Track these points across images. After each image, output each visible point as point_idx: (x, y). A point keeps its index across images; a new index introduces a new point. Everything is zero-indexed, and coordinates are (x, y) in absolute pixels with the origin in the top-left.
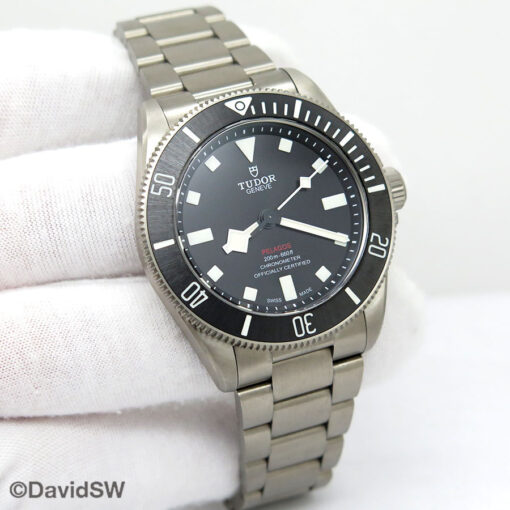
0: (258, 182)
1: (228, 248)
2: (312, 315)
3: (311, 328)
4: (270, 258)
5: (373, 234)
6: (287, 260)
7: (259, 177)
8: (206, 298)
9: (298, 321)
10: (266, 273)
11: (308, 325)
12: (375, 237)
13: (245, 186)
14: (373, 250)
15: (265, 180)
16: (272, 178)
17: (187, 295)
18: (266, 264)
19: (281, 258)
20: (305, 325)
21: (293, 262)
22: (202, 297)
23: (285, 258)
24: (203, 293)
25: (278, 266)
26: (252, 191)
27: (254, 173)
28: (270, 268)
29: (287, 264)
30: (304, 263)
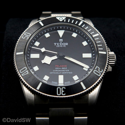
0: (61, 44)
1: (43, 62)
2: (65, 88)
3: (64, 93)
4: (58, 68)
5: (97, 67)
6: (64, 71)
7: (62, 43)
8: (28, 73)
9: (59, 89)
10: (54, 73)
11: (63, 91)
12: (97, 68)
13: (56, 44)
14: (95, 72)
15: (64, 44)
16: (67, 44)
17: (21, 71)
18: (56, 70)
19: (62, 69)
20: (61, 91)
21: (66, 72)
22: (27, 73)
23: (63, 70)
24: (27, 71)
25: (60, 72)
26: (58, 46)
27: (61, 41)
28: (57, 72)
29: (63, 72)
30: (70, 73)
